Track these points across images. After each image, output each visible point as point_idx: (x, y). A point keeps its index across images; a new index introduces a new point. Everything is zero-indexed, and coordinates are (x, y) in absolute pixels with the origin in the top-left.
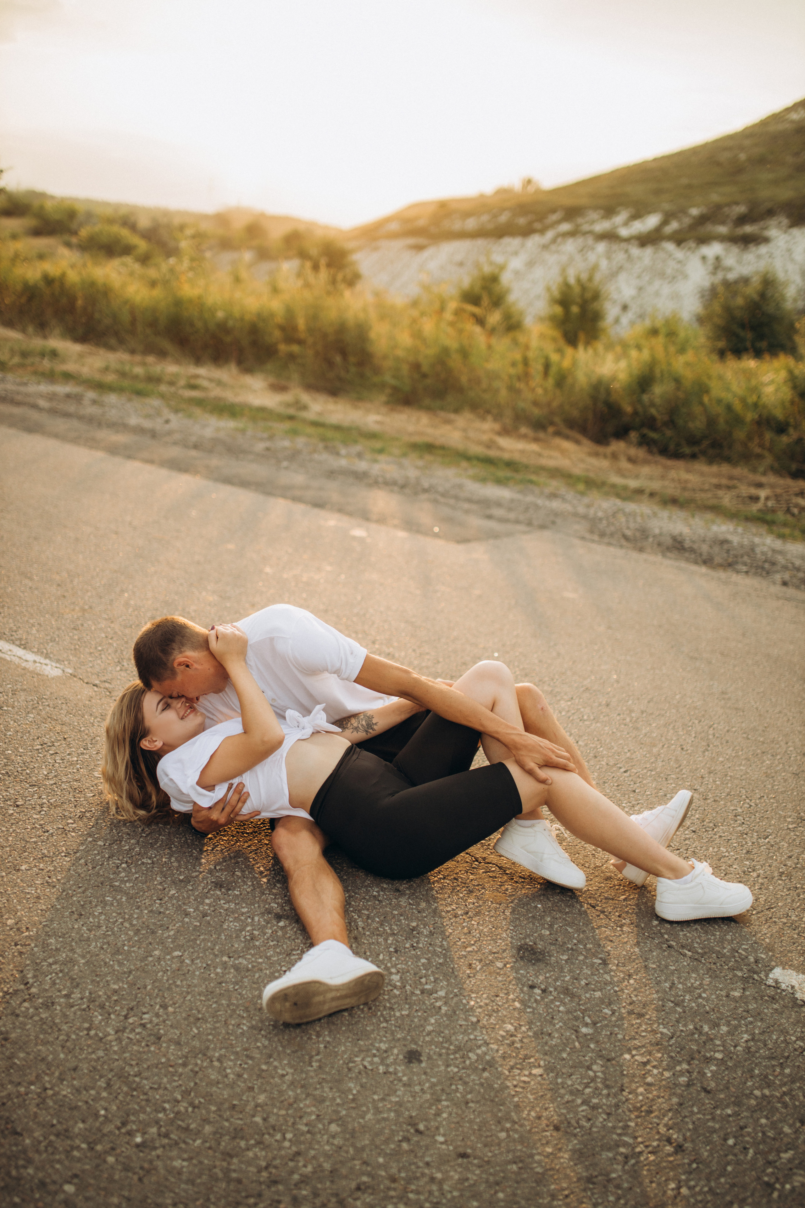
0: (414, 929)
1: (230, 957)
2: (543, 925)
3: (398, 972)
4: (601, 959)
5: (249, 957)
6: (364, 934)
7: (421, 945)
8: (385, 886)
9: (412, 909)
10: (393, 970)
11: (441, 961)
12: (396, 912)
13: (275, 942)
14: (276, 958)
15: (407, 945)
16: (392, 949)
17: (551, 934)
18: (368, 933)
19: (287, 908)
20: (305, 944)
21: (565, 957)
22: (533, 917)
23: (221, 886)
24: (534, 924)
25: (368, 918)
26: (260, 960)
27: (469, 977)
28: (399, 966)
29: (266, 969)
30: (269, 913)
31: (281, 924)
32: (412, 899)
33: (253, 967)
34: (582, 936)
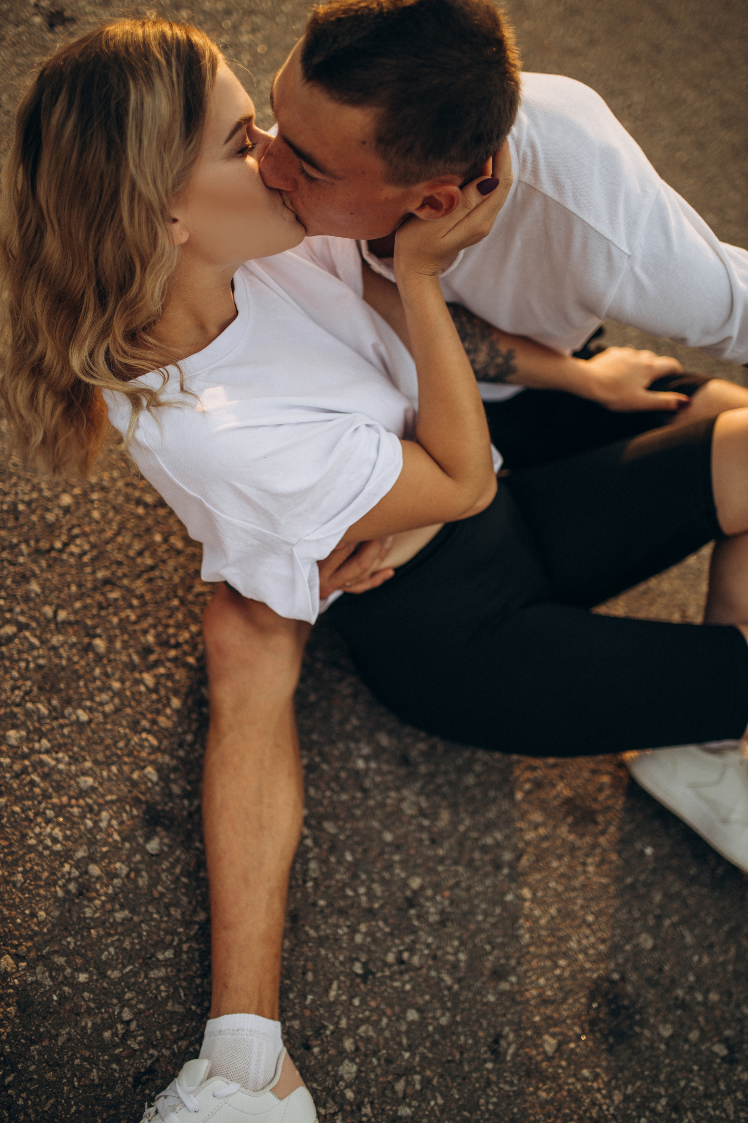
0: (411, 902)
1: (18, 958)
2: (645, 914)
3: (357, 1049)
4: (726, 1041)
5: (60, 960)
6: (315, 904)
7: (416, 960)
8: (384, 740)
9: (421, 828)
10: (348, 1044)
11: (444, 1021)
12: (388, 837)
13: (126, 913)
14: (114, 974)
15: (391, 958)
16: (358, 968)
17: (654, 948)
18: (322, 903)
19: (176, 789)
20: (187, 924)
21: (666, 1031)
22: (632, 886)
23: (55, 690)
24: (630, 912)
25: (332, 849)
26: (83, 977)
27: (489, 1083)
28: (362, 1029)
29: (89, 1012)
30: (137, 802)
31: (153, 846)
32: (428, 796)
33: (63, 998)
34: (706, 960)
